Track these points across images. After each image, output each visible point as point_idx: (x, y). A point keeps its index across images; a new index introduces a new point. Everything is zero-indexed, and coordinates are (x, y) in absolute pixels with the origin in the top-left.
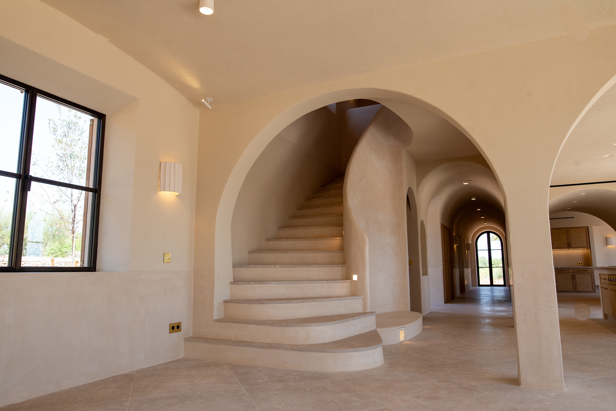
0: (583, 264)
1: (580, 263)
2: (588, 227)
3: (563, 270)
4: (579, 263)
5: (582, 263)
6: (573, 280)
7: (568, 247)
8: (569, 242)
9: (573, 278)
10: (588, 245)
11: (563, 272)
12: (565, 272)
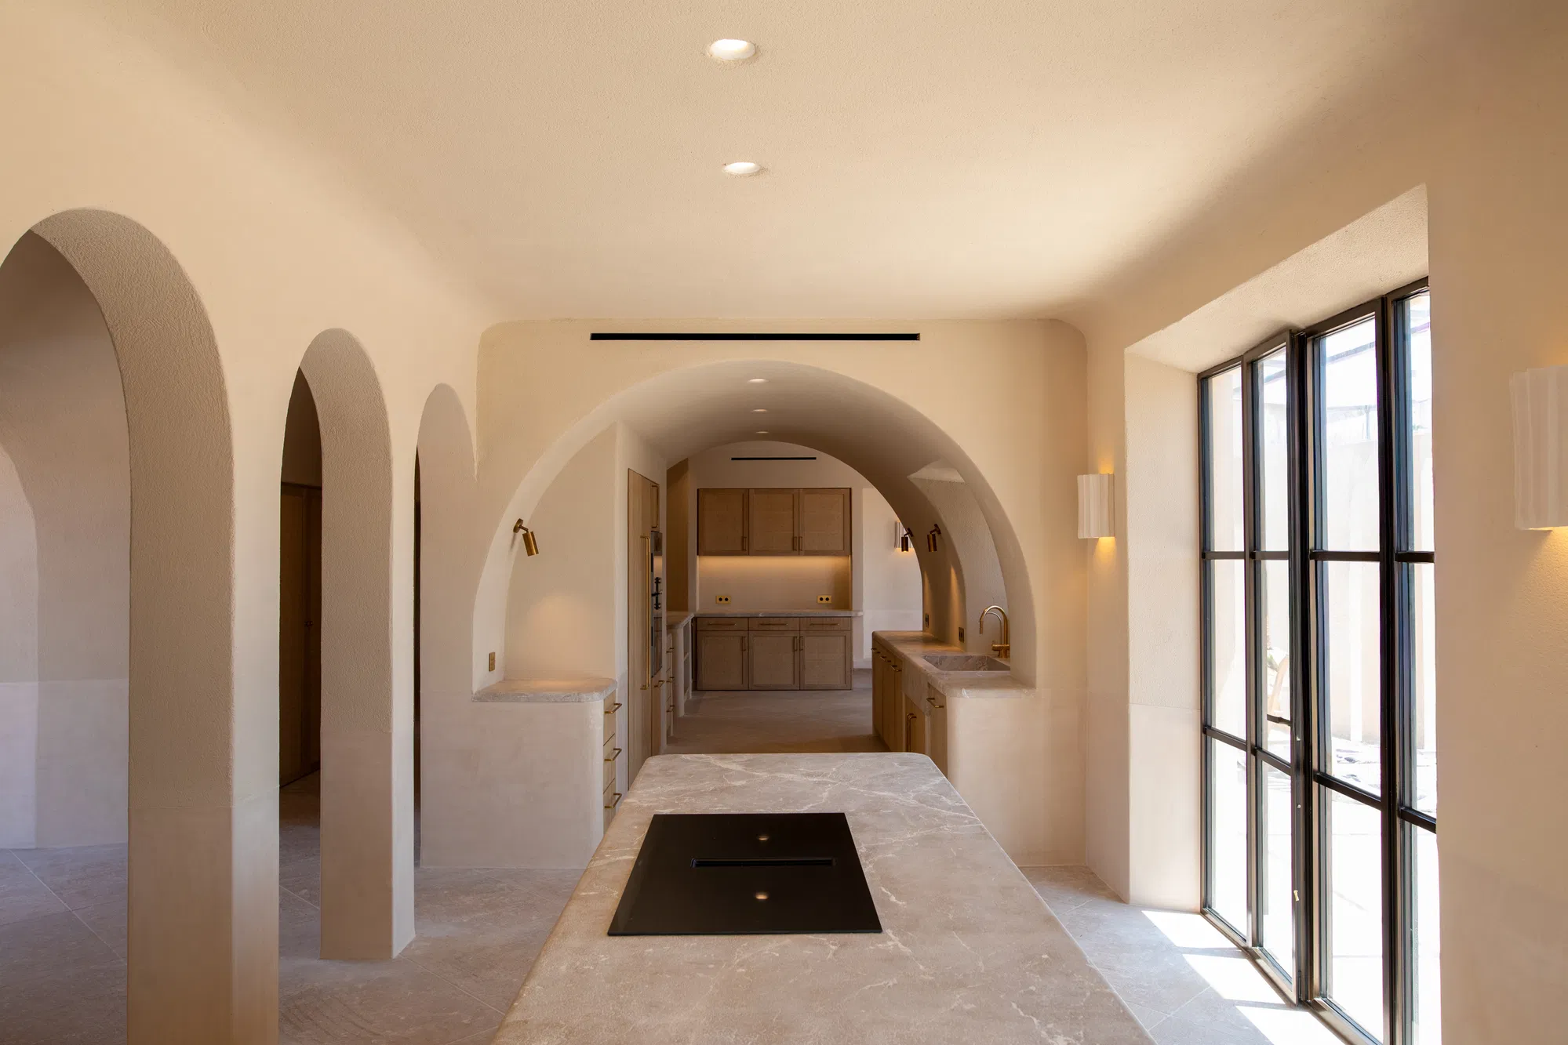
0: (829, 602)
1: (824, 597)
2: (850, 489)
3: (772, 621)
4: (821, 599)
5: (827, 599)
6: (797, 653)
7: (794, 549)
8: (796, 535)
9: (797, 647)
10: (847, 548)
11: (772, 627)
12: (775, 628)
